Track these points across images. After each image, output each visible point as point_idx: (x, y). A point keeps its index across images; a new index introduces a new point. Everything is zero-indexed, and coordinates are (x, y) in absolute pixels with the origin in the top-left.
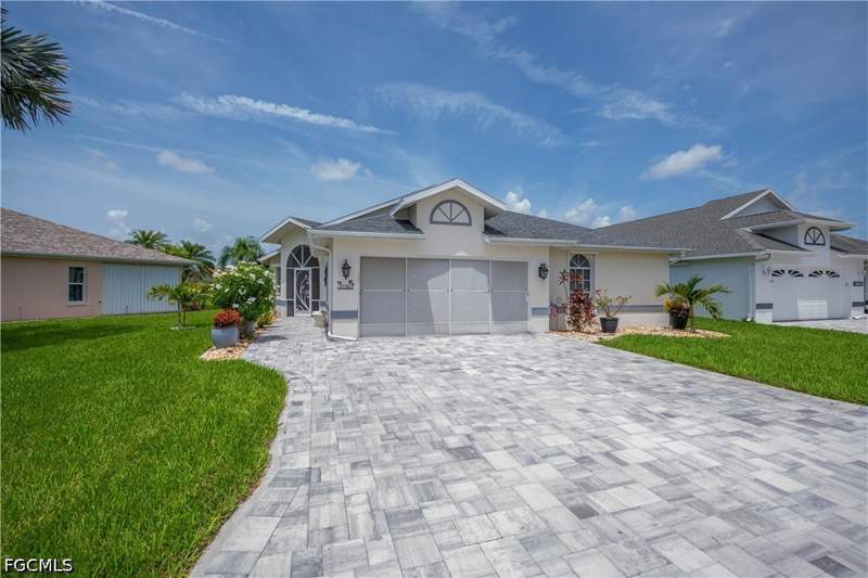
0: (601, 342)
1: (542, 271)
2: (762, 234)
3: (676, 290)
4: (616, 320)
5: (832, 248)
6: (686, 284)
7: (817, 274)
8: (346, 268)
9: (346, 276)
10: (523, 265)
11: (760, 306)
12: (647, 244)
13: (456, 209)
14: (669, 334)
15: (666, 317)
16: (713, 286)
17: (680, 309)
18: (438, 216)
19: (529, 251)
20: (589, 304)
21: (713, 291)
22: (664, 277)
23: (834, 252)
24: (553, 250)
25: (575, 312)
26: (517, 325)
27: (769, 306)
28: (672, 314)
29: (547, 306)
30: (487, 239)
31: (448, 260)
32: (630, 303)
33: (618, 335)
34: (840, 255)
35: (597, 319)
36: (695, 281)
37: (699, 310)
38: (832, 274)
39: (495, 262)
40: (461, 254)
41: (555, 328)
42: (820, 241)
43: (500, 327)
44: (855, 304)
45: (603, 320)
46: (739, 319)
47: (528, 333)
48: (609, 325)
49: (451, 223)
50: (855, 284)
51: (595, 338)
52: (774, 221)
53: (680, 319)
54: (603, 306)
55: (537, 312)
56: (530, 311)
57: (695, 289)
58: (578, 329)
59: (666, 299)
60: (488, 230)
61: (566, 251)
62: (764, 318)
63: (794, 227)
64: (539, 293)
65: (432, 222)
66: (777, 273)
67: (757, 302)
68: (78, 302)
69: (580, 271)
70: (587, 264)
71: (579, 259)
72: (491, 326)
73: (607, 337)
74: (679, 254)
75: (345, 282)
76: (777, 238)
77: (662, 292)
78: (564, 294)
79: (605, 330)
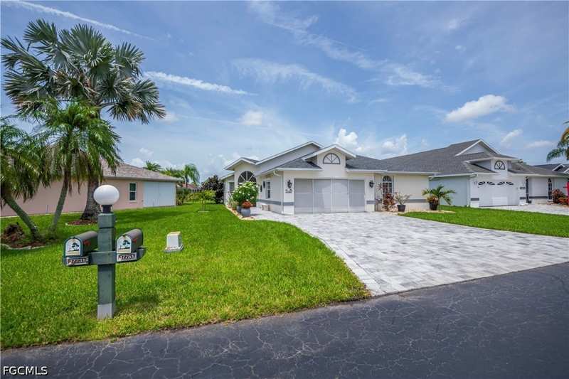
0: (399, 215)
1: (371, 184)
2: (474, 164)
3: (432, 192)
4: (405, 206)
5: (509, 170)
6: (436, 189)
7: (501, 183)
8: (289, 184)
9: (289, 187)
10: (363, 181)
11: (472, 199)
12: (418, 171)
13: (334, 157)
14: (428, 212)
15: (427, 205)
16: (448, 190)
17: (434, 201)
18: (326, 161)
19: (366, 175)
20: (392, 198)
21: (448, 192)
22: (426, 185)
23: (509, 173)
24: (376, 174)
25: (386, 202)
26: (361, 209)
27: (478, 199)
28: (430, 203)
29: (373, 199)
30: (348, 170)
31: (330, 180)
32: (411, 198)
33: (405, 212)
34: (512, 174)
35: (396, 205)
36: (441, 188)
37: (442, 202)
38: (510, 183)
39: (350, 180)
40: (336, 177)
41: (377, 210)
42: (503, 167)
43: (353, 210)
44: (521, 198)
45: (398, 206)
46: (463, 206)
47: (365, 212)
48: (401, 208)
49: (332, 163)
50: (521, 188)
51: (396, 213)
52: (480, 158)
53: (434, 205)
54: (399, 200)
55: (369, 202)
56: (366, 202)
57: (441, 191)
58: (388, 210)
59: (428, 195)
60: (348, 166)
61: (380, 175)
62: (475, 205)
63: (489, 161)
64: (370, 194)
65: (324, 163)
66: (481, 183)
67: (472, 197)
68: (134, 201)
69: (387, 184)
70: (390, 180)
71: (387, 178)
72: (349, 209)
73: (401, 213)
74: (433, 175)
75: (289, 190)
76: (481, 165)
77: (425, 193)
78: (380, 195)
79: (399, 210)
